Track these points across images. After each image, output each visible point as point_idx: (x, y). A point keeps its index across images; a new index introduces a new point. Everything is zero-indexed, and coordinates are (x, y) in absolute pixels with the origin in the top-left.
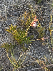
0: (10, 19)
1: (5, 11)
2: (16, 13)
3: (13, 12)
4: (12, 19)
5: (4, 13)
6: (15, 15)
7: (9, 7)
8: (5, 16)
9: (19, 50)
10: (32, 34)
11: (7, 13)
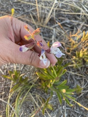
0: (51, 28)
1: (50, 9)
2: (68, 21)
3: (63, 17)
4: (54, 30)
5: (48, 11)
6: (63, 25)
7: (62, 4)
8: (45, 18)
9: (35, 99)
10: (78, 80)
11: (51, 14)
